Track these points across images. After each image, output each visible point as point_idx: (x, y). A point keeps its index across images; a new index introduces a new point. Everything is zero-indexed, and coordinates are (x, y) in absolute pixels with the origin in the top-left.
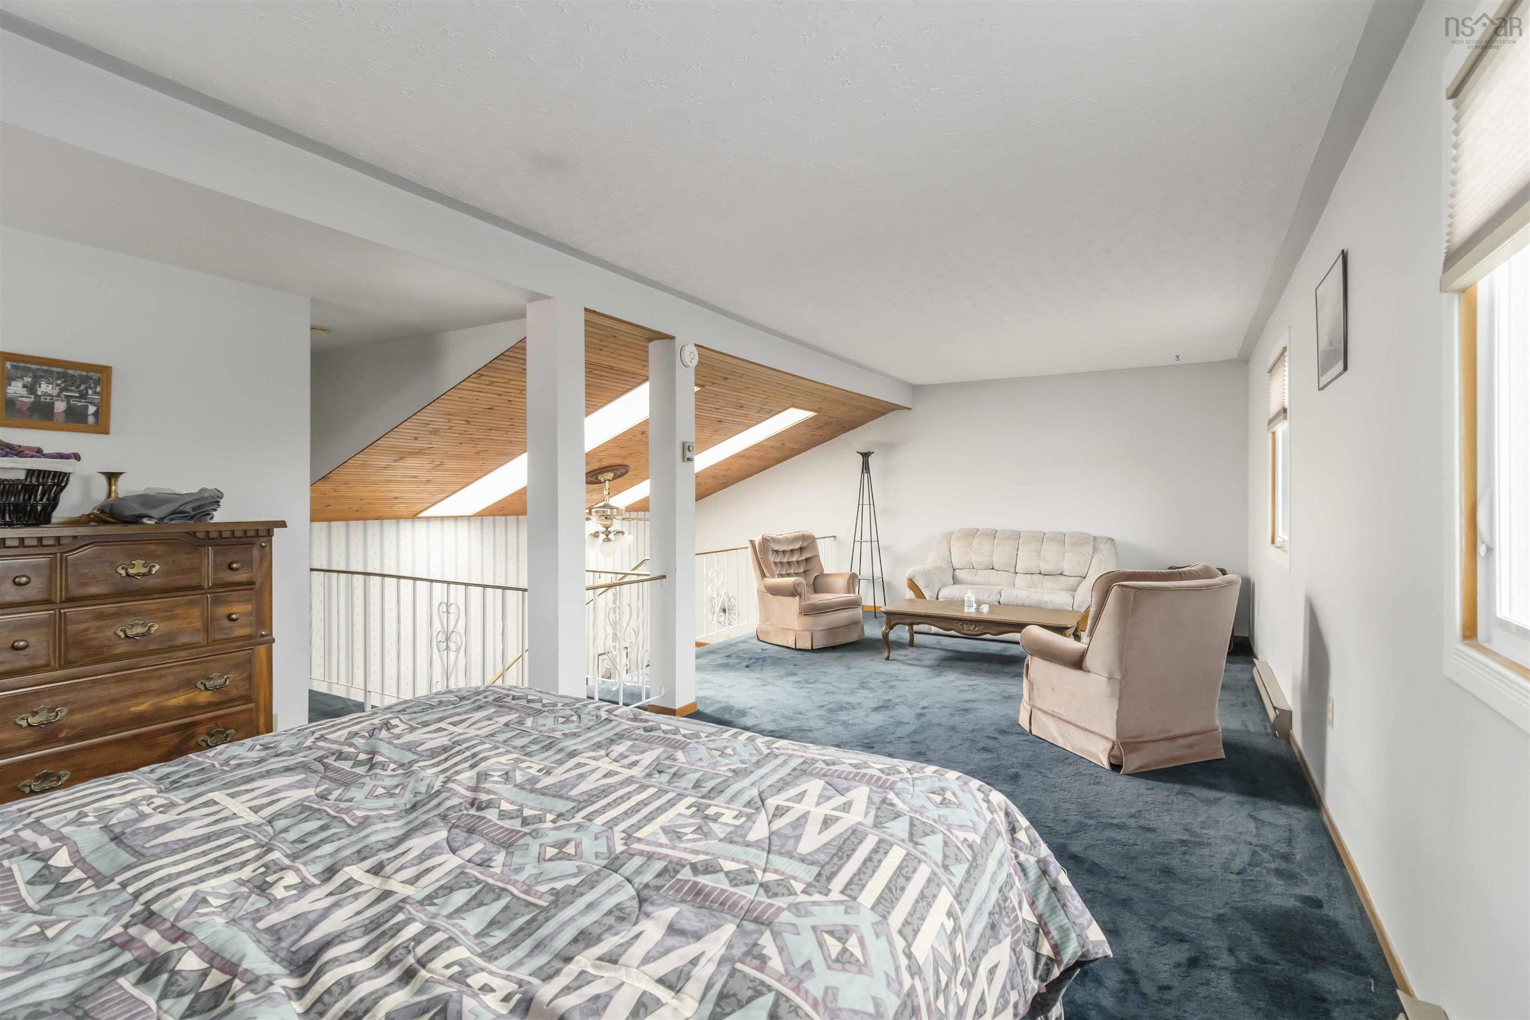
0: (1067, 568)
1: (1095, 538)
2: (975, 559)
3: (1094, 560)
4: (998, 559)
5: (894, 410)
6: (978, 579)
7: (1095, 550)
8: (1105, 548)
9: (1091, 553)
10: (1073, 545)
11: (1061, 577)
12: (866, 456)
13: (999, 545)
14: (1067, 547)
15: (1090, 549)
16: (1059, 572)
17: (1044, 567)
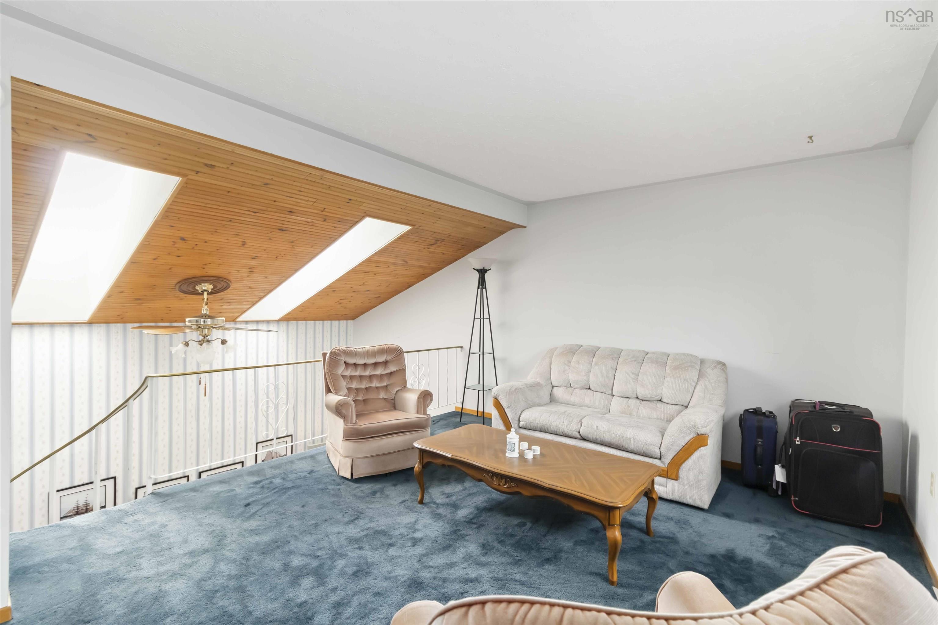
0: (666, 393)
1: (702, 362)
2: (572, 377)
3: (698, 387)
4: (594, 380)
5: (511, 228)
6: (573, 399)
7: (701, 375)
8: (713, 374)
9: (696, 379)
10: (676, 368)
11: (660, 405)
12: (482, 272)
13: (596, 364)
14: (668, 371)
15: (694, 374)
16: (658, 398)
17: (641, 392)
